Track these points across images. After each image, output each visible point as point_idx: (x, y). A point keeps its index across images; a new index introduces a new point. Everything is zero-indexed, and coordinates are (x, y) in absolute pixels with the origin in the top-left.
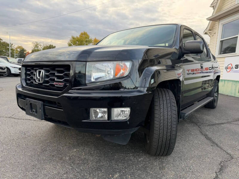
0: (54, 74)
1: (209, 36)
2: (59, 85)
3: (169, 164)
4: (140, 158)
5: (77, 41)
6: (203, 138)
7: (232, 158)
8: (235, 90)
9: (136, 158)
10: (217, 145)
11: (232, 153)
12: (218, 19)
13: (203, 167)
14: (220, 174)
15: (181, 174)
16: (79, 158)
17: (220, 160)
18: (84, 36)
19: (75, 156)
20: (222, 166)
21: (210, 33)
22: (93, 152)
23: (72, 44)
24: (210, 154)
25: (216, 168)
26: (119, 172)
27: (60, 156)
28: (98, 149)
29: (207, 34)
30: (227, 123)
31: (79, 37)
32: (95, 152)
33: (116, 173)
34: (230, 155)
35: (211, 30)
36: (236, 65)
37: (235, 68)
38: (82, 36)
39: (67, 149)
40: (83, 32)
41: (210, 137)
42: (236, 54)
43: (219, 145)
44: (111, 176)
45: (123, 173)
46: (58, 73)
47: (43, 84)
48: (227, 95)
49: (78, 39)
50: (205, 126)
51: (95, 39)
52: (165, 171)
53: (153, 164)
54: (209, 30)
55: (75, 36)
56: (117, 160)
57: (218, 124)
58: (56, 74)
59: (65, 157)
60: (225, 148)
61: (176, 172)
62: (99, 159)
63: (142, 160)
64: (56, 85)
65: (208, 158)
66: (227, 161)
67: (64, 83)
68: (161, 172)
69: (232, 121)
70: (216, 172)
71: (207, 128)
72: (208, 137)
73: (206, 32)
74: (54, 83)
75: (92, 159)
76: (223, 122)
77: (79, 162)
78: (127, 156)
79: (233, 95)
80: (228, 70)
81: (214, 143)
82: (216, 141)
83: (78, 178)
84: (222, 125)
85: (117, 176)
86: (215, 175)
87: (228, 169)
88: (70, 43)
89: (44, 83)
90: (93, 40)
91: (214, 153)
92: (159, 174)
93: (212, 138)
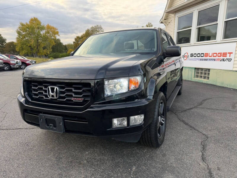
0: (71, 91)
1: (165, 25)
2: (78, 100)
3: (167, 151)
4: (144, 149)
5: (27, 28)
6: (182, 124)
7: (208, 138)
8: (192, 75)
9: (141, 150)
10: (194, 128)
11: (206, 134)
12: (174, 12)
13: (191, 148)
14: (204, 152)
15: (179, 157)
16: (95, 159)
17: (200, 141)
18: (34, 22)
19: (90, 158)
20: (203, 145)
21: (165, 22)
22: (103, 152)
23: (21, 31)
24: (192, 137)
25: (200, 147)
26: (135, 165)
27: (77, 160)
28: (106, 149)
29: (162, 23)
30: (194, 107)
31: (29, 23)
32: (106, 151)
33: (132, 166)
34: (206, 136)
35: (166, 20)
36: (191, 54)
37: (191, 57)
38: (32, 23)
39: (79, 153)
40: (33, 18)
41: (187, 122)
42: (191, 44)
43: (195, 128)
44: (129, 170)
45: (138, 165)
46: (74, 89)
47: (58, 100)
48: (185, 80)
49: (28, 26)
50: (180, 113)
51: (48, 25)
52: (167, 157)
53: (156, 154)
54: (164, 20)
55: (24, 23)
56: (127, 155)
57: (188, 110)
58: (73, 91)
59: (83, 161)
60: (201, 130)
61: (175, 156)
62: (113, 157)
63: (146, 151)
64: (75, 100)
65: (192, 140)
66: (205, 141)
67: (83, 99)
68: (165, 159)
69: (197, 106)
70: (201, 151)
71: (182, 114)
72: (186, 123)
73: (162, 21)
74: (72, 99)
75: (106, 158)
76: (191, 107)
77: (97, 163)
78: (133, 150)
79: (190, 80)
80: (185, 58)
81: (191, 127)
82: (192, 125)
83: (105, 177)
84: (192, 110)
85: (134, 169)
86: (201, 154)
87: (208, 147)
88: (19, 30)
89: (59, 98)
90: (45, 26)
91: (194, 136)
92: (164, 161)
93: (189, 123)
